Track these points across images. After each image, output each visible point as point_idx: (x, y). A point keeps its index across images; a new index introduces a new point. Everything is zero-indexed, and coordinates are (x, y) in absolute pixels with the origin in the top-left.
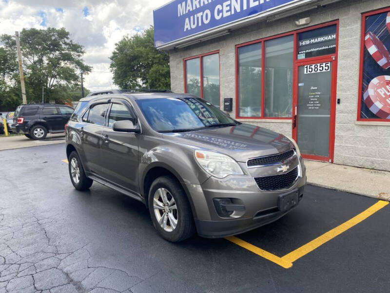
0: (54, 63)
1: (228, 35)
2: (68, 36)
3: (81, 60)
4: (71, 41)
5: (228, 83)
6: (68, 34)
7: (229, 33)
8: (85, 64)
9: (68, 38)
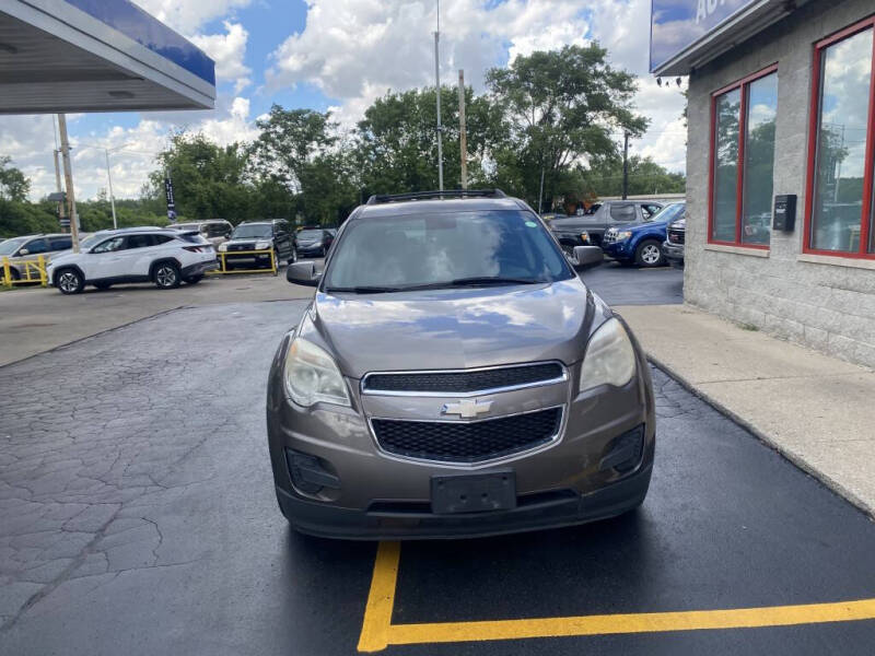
0: (576, 119)
1: (788, 16)
2: (604, 58)
3: (630, 106)
4: (607, 68)
5: (790, 152)
6: (604, 52)
7: (788, 13)
8: (636, 114)
9: (602, 63)
